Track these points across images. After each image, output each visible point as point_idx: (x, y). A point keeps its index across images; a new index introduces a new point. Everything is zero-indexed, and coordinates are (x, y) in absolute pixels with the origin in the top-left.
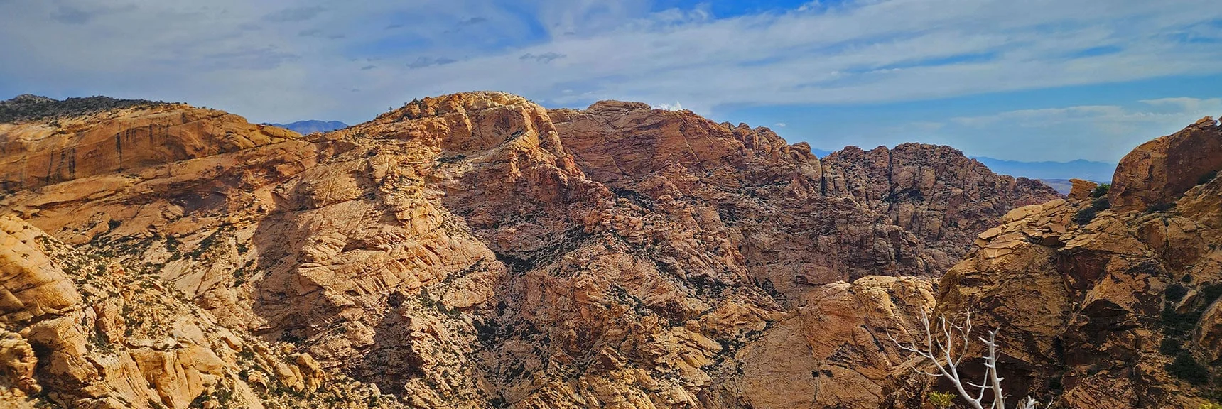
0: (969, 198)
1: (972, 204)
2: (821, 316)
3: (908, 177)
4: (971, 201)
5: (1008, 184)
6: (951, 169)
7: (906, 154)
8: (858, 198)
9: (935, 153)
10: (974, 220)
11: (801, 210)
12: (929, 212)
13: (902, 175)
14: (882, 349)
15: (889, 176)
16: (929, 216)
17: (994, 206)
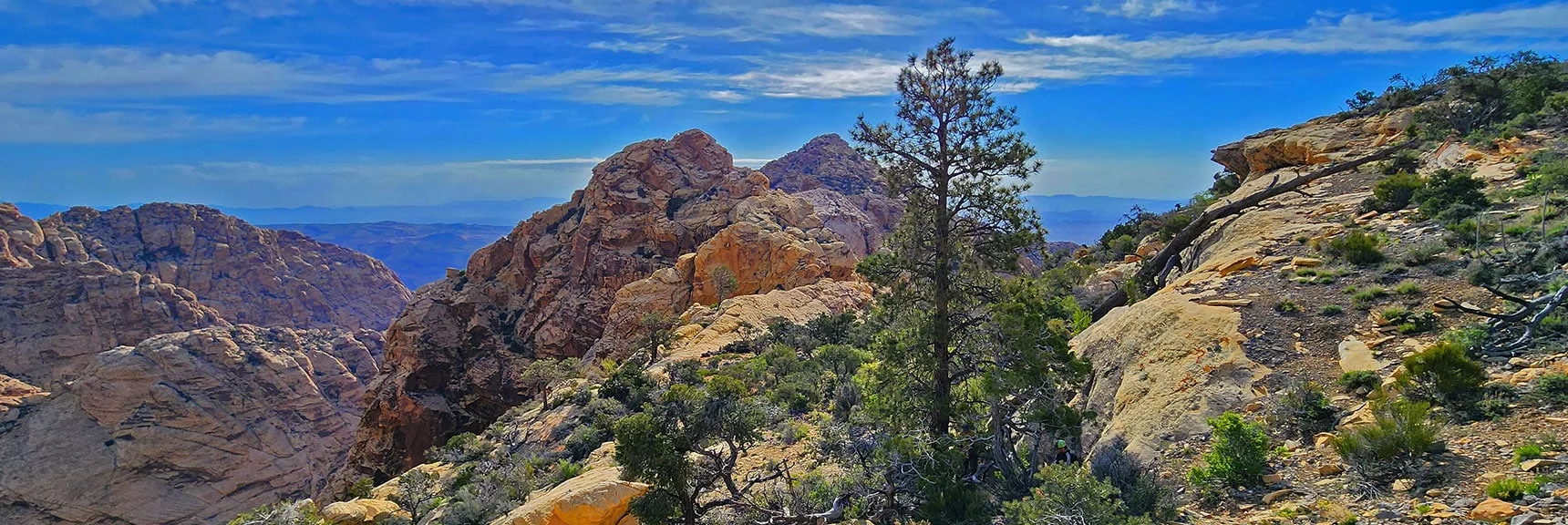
1: (239, 256)
2: (103, 385)
11: (28, 280)
14: (189, 399)
15: (140, 237)
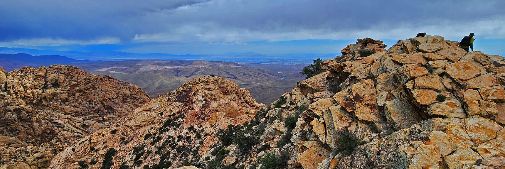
0: (79, 85)
3: (53, 78)
4: (81, 86)
5: (97, 78)
6: (72, 74)
7: (53, 69)
8: (26, 89)
9: (65, 69)
10: (82, 92)
12: (61, 92)
13: (50, 78)
16: (61, 93)
17: (90, 87)
